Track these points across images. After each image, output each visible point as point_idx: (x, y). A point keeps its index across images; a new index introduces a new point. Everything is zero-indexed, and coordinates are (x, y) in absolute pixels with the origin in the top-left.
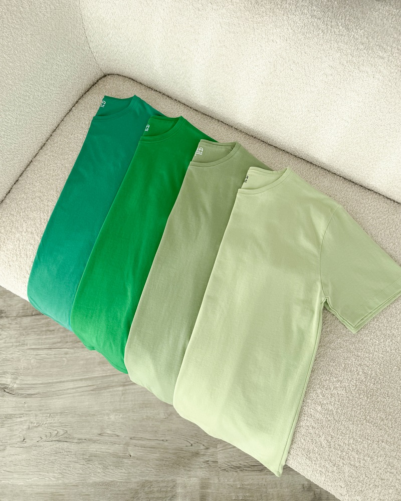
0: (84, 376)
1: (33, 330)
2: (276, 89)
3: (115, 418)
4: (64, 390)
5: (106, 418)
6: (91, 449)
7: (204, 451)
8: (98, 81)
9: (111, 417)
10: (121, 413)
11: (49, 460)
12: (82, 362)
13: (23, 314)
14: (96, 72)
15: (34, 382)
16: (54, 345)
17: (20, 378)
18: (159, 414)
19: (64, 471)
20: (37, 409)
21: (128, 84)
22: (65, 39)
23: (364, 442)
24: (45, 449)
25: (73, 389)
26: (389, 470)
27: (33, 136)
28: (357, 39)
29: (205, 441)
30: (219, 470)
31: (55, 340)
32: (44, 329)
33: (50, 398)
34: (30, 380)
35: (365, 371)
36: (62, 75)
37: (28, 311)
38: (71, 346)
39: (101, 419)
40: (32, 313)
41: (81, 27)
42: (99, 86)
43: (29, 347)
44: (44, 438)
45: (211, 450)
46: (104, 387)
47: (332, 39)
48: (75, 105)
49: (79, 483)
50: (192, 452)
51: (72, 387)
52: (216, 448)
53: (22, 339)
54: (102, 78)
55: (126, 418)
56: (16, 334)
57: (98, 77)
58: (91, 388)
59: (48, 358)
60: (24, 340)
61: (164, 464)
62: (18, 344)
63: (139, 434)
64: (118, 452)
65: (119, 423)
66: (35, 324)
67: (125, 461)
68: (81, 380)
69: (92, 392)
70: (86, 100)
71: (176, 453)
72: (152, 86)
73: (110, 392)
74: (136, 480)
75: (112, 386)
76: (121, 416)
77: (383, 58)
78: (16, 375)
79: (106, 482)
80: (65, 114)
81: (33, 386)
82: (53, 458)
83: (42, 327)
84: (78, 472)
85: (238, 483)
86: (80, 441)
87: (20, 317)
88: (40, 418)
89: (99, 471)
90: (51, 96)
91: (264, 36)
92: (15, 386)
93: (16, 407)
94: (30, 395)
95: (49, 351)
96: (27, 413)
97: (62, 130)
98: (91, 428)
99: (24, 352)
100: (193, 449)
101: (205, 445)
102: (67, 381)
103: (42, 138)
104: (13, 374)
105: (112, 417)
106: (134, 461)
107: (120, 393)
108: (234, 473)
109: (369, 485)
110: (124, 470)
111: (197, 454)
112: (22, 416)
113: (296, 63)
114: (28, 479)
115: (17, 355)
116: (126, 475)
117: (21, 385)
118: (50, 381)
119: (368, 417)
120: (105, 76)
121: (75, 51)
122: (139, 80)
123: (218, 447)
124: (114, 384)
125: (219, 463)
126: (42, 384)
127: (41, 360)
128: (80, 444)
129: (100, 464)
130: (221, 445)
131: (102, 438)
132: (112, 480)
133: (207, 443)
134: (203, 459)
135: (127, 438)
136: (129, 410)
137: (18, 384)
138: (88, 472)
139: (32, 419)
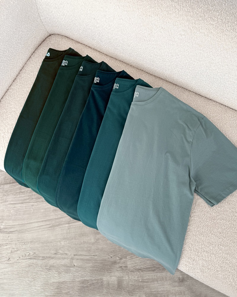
0: (44, 219)
1: (11, 192)
2: (153, 43)
3: (64, 244)
4: (32, 228)
5: (59, 243)
6: (50, 263)
7: (119, 260)
8: (46, 39)
10: (67, 240)
11: (25, 270)
12: (42, 210)
13: (4, 183)
14: (45, 33)
16: (25, 201)
17: (5, 222)
18: (91, 240)
19: (35, 277)
20: (16, 240)
21: (65, 40)
24: (22, 264)
25: (38, 227)
28: (198, 14)
29: (120, 255)
30: (129, 271)
31: (25, 198)
32: (18, 191)
33: (23, 233)
34: (11, 223)
36: (25, 37)
37: (8, 180)
38: (35, 201)
39: (56, 244)
40: (10, 182)
41: (36, 8)
42: (47, 41)
43: (9, 203)
44: (21, 257)
45: (124, 260)
46: (57, 225)
47: (184, 14)
48: (33, 54)
50: (112, 262)
52: (126, 258)
53: (5, 198)
55: (71, 243)
56: (1, 195)
57: (46, 36)
58: (49, 226)
59: (21, 209)
61: (95, 270)
62: (2, 201)
63: (79, 252)
64: (67, 264)
65: (67, 246)
66: (13, 188)
67: (72, 269)
68: (42, 221)
69: (50, 228)
70: (39, 51)
71: (102, 263)
72: (79, 41)
73: (60, 227)
74: (78, 280)
75: (62, 224)
76: (68, 242)
77: (213, 25)
79: (60, 282)
81: (13, 226)
82: (28, 269)
83: (17, 190)
84: (43, 277)
85: (140, 278)
86: (44, 258)
87: (2, 184)
88: (19, 245)
89: (56, 275)
91: (144, 13)
92: (2, 227)
93: (3, 240)
94: (11, 232)
95: (22, 205)
96: (10, 243)
97: (26, 70)
98: (50, 250)
99: (6, 206)
100: (112, 260)
101: (120, 257)
102: (34, 222)
105: (63, 243)
106: (77, 269)
107: (67, 228)
108: (138, 273)
110: (71, 275)
111: (115, 263)
112: (7, 245)
113: (163, 28)
115: (2, 208)
116: (72, 277)
117: (5, 226)
118: (23, 223)
122: (71, 37)
123: (127, 258)
124: (62, 223)
125: (129, 267)
126: (18, 225)
127: (17, 210)
128: (44, 260)
129: (56, 271)
130: (129, 257)
131: (57, 256)
132: (64, 280)
133: (121, 255)
134: (118, 265)
135: (72, 255)
136: (73, 238)
137: (4, 226)
138: (49, 277)
139: (14, 246)
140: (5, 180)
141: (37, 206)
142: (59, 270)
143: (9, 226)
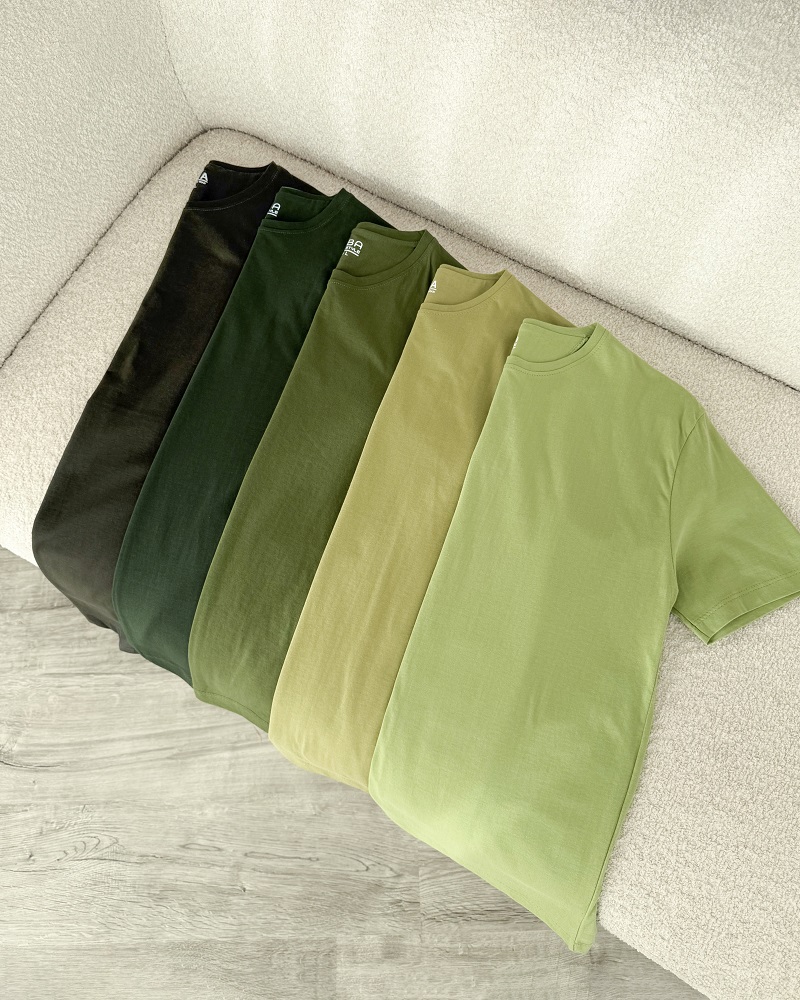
0: (156, 728)
1: (53, 637)
3: (215, 814)
4: (113, 757)
5: (197, 813)
6: (165, 877)
7: (391, 880)
8: (190, 141)
9: (207, 811)
10: (226, 802)
11: (81, 897)
12: (150, 702)
13: (34, 606)
14: (187, 123)
15: (52, 741)
16: (96, 668)
17: (26, 733)
18: (302, 807)
19: (111, 920)
20: (58, 795)
21: (250, 147)
22: (127, 53)
23: (710, 848)
24: (73, 875)
25: (132, 754)
26: (758, 902)
27: (60, 243)
29: (395, 861)
30: (422, 919)
31: (98, 658)
32: (76, 635)
33: (85, 772)
34: (45, 737)
35: (711, 707)
36: (120, 125)
37: (45, 598)
38: (128, 670)
39: (187, 815)
40: (52, 604)
41: (159, 32)
42: (192, 149)
43: (44, 671)
44: (72, 853)
45: (407, 879)
46: (194, 752)
47: (648, 52)
48: (144, 186)
49: (139, 944)
50: (369, 884)
51: (128, 751)
52: (417, 874)
53: (32, 655)
54: (198, 136)
55: (236, 813)
56: (19, 645)
57: (191, 133)
58: (168, 753)
59: (83, 694)
60: (35, 658)
61: (312, 907)
62: (23, 664)
63: (262, 845)
64: (219, 881)
65: (222, 824)
66: (58, 624)
67: (234, 900)
68: (148, 737)
69: (169, 761)
70: (166, 178)
71: (336, 885)
72: (297, 150)
74: (255, 939)
75: (210, 750)
76: (226, 809)
77: (746, 88)
78: (16, 725)
79: (194, 943)
80: (125, 203)
81: (51, 748)
82: (90, 893)
83: (73, 631)
84: (139, 922)
85: (460, 945)
86: (144, 859)
87: (27, 610)
88: (65, 813)
89: (180, 919)
90: (96, 165)
91: (514, 46)
92: (16, 748)
93: (14, 791)
94: (45, 767)
95: (86, 680)
96: (39, 802)
97: (117, 235)
98: (167, 833)
99: (34, 681)
100: (370, 877)
101: (395, 869)
102: (121, 739)
103: (77, 249)
104: (12, 724)
105: (209, 812)
106: (252, 901)
107: (226, 763)
108: (452, 925)
109: (719, 933)
110: (231, 919)
111: (378, 887)
112: (28, 808)
114: (38, 936)
115: (20, 687)
117: (27, 746)
118: (85, 739)
119: (718, 799)
120: (205, 131)
121: (147, 78)
122: (271, 138)
123: (420, 872)
124: (213, 746)
125: (422, 905)
126: (69, 745)
127: (69, 696)
128: (144, 866)
129: (182, 906)
130: (427, 870)
131: (187, 854)
132: (207, 938)
133: (399, 864)
134: (390, 896)
135: (239, 854)
136: (244, 798)
137: (21, 745)
138: (158, 923)
139: (49, 814)
140: (39, 596)
141: (134, 688)
142: (192, 903)
143: (39, 748)
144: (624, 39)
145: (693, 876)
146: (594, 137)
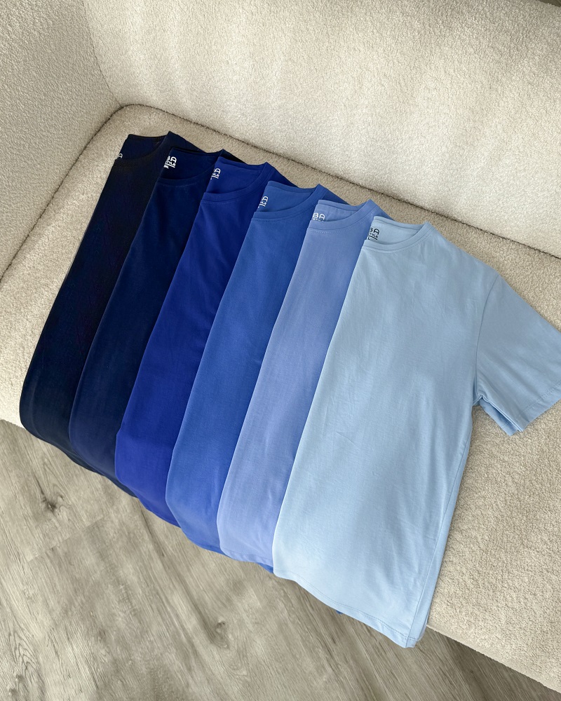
8: (111, 116)
14: (110, 104)
21: (156, 118)
27: (30, 200)
41: (88, 44)
42: (114, 121)
48: (82, 151)
54: (117, 111)
57: (112, 110)
72: (191, 117)
80: (70, 166)
90: (51, 142)
120: (121, 108)
121: (82, 77)
122: (171, 110)
144: (417, 34)
145: (514, 596)
146: (402, 101)
